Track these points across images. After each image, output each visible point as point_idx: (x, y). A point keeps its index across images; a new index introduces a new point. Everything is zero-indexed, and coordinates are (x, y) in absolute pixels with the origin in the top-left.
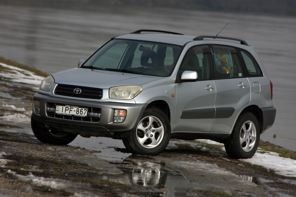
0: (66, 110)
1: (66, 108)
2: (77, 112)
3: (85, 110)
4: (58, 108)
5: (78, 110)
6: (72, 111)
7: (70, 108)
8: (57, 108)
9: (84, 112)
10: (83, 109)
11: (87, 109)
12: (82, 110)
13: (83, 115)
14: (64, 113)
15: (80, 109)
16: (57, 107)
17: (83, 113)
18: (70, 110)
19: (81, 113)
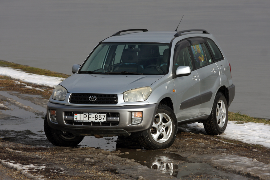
0: (84, 117)
1: (84, 115)
2: (96, 118)
3: (104, 116)
4: (77, 116)
5: (96, 116)
6: (90, 117)
7: (89, 115)
8: (75, 116)
9: (102, 117)
10: (102, 115)
11: (105, 115)
12: (100, 116)
13: (102, 120)
14: (82, 119)
15: (98, 115)
16: (75, 115)
17: (102, 119)
18: (89, 117)
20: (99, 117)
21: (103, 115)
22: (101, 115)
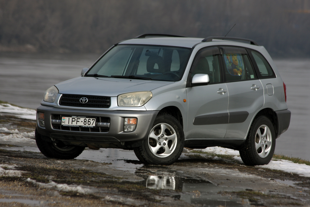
0: (72, 121)
1: (72, 119)
2: (85, 123)
4: (64, 120)
5: (85, 120)
6: (79, 121)
7: (77, 119)
8: (63, 120)
9: (92, 122)
11: (95, 119)
13: (91, 125)
14: (70, 124)
15: (87, 119)
16: (63, 118)
18: (77, 121)
19: (89, 123)
20: (88, 121)
21: (93, 120)
22: (90, 120)
